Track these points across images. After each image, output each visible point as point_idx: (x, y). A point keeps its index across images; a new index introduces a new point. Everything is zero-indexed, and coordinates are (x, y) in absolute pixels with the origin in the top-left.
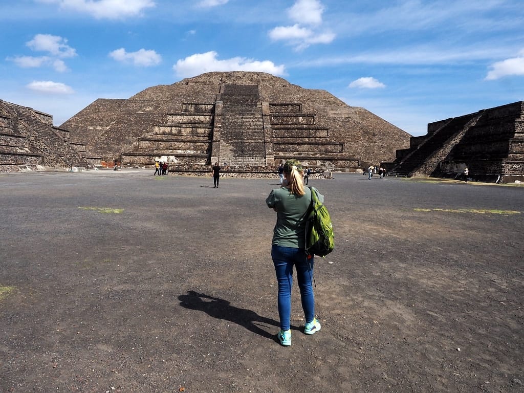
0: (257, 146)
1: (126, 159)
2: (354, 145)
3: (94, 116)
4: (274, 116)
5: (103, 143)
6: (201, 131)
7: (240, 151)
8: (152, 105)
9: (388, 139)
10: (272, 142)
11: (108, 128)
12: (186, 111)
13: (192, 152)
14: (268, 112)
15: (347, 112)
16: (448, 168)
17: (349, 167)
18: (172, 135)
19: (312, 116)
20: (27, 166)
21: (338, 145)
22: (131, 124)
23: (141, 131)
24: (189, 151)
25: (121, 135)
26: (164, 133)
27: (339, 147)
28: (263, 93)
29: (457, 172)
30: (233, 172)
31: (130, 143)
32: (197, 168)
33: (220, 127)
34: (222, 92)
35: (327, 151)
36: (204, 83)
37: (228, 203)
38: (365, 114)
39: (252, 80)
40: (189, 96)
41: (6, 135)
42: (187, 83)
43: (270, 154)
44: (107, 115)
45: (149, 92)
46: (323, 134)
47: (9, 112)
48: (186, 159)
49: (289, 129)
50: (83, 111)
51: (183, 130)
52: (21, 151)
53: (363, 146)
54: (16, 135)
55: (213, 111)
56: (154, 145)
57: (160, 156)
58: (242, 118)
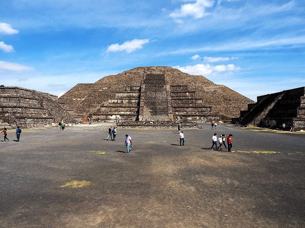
0: (163, 109)
1: (94, 117)
2: (218, 106)
3: (76, 93)
4: (173, 93)
5: (81, 108)
6: (133, 101)
7: (155, 112)
8: (107, 86)
9: (238, 103)
10: (172, 107)
11: (83, 99)
12: (126, 90)
13: (129, 113)
14: (170, 90)
15: (214, 88)
16: (267, 122)
17: (214, 120)
18: (118, 103)
19: (194, 92)
20: (47, 124)
21: (208, 108)
22: (96, 97)
23: (101, 101)
24: (127, 113)
25: (90, 103)
26: (114, 103)
27: (209, 109)
28: (167, 79)
29: (271, 124)
30: (150, 126)
31: (95, 107)
32: (132, 124)
33: (144, 99)
34: (145, 78)
35: (202, 111)
36: (135, 73)
37: (148, 148)
38: (225, 89)
39: (161, 71)
40: (127, 81)
41: (38, 109)
42: (126, 74)
43: (171, 114)
44: (83, 92)
45: (105, 79)
46: (200, 102)
47: (39, 97)
48: (126, 117)
49: (181, 100)
50: (70, 90)
51: (124, 101)
52: (45, 116)
53: (223, 107)
54: (42, 108)
55: (140, 90)
56: (108, 109)
57: (111, 115)
58: (155, 94)
